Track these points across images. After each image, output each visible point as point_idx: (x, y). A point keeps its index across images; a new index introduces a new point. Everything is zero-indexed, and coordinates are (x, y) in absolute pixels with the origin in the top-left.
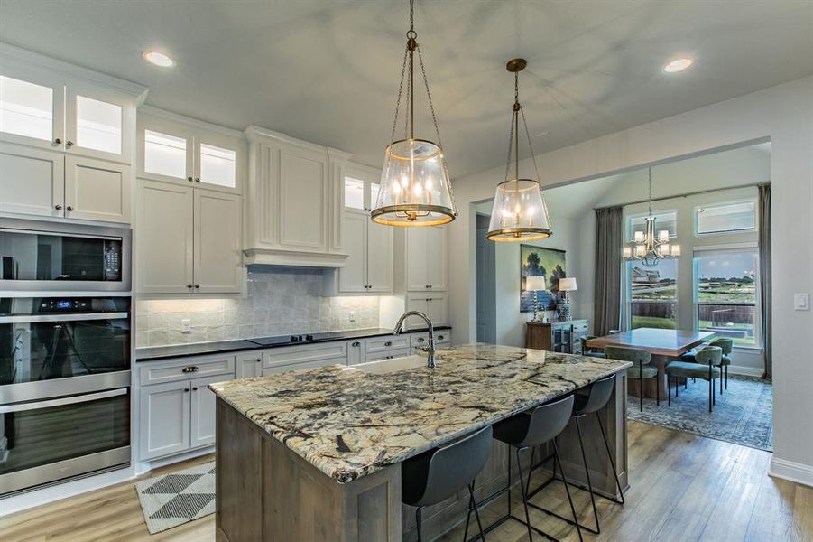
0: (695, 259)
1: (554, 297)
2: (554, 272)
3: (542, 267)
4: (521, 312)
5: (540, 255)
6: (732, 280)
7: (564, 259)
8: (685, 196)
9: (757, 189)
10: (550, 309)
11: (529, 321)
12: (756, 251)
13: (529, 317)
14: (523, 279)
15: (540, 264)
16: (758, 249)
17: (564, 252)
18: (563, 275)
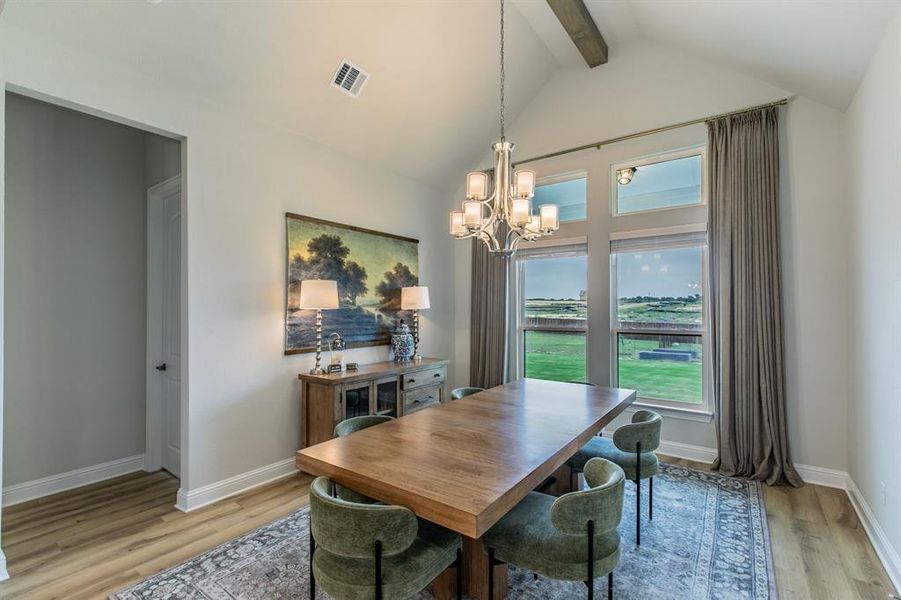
0: (613, 255)
1: (388, 320)
2: (389, 275)
3: (355, 266)
4: (287, 353)
5: (346, 241)
6: (679, 299)
7: (416, 253)
8: (598, 146)
9: (705, 128)
10: (376, 343)
11: (306, 372)
12: (704, 240)
13: (306, 363)
14: (293, 284)
15: (348, 259)
16: (707, 237)
17: (417, 241)
18: (412, 281)
